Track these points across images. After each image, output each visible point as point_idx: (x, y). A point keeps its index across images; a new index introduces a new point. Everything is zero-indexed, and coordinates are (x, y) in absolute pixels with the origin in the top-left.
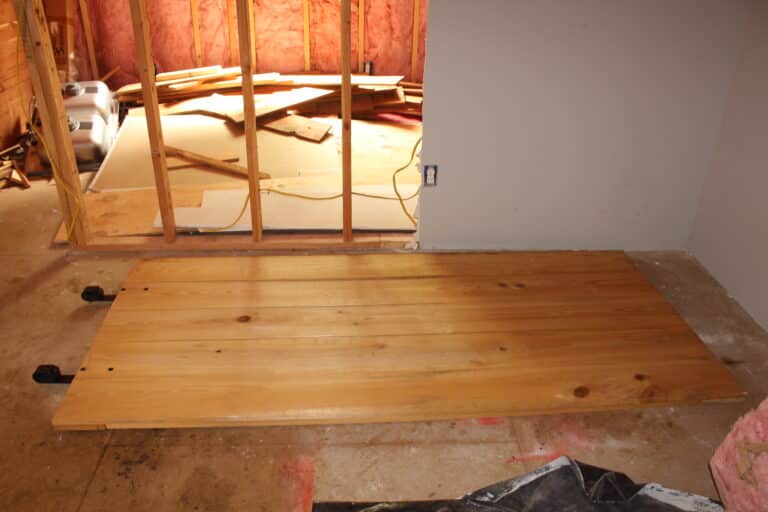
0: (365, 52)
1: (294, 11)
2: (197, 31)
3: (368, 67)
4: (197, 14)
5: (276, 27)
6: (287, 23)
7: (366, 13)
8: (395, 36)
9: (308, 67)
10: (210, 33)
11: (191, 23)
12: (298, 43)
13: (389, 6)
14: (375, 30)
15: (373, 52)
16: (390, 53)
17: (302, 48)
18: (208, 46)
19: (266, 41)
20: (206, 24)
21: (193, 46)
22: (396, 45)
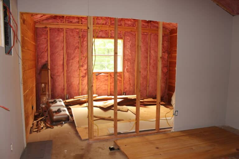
0: (123, 90)
1: (106, 80)
2: (80, 86)
3: (124, 94)
4: (81, 81)
5: (101, 84)
6: (104, 84)
7: (124, 80)
8: (131, 86)
9: (109, 94)
10: (84, 86)
11: (79, 83)
12: (106, 88)
13: (130, 78)
14: (126, 84)
15: (126, 90)
16: (130, 90)
17: (108, 89)
18: (83, 90)
19: (98, 88)
20: (83, 84)
21: (79, 89)
22: (131, 88)
